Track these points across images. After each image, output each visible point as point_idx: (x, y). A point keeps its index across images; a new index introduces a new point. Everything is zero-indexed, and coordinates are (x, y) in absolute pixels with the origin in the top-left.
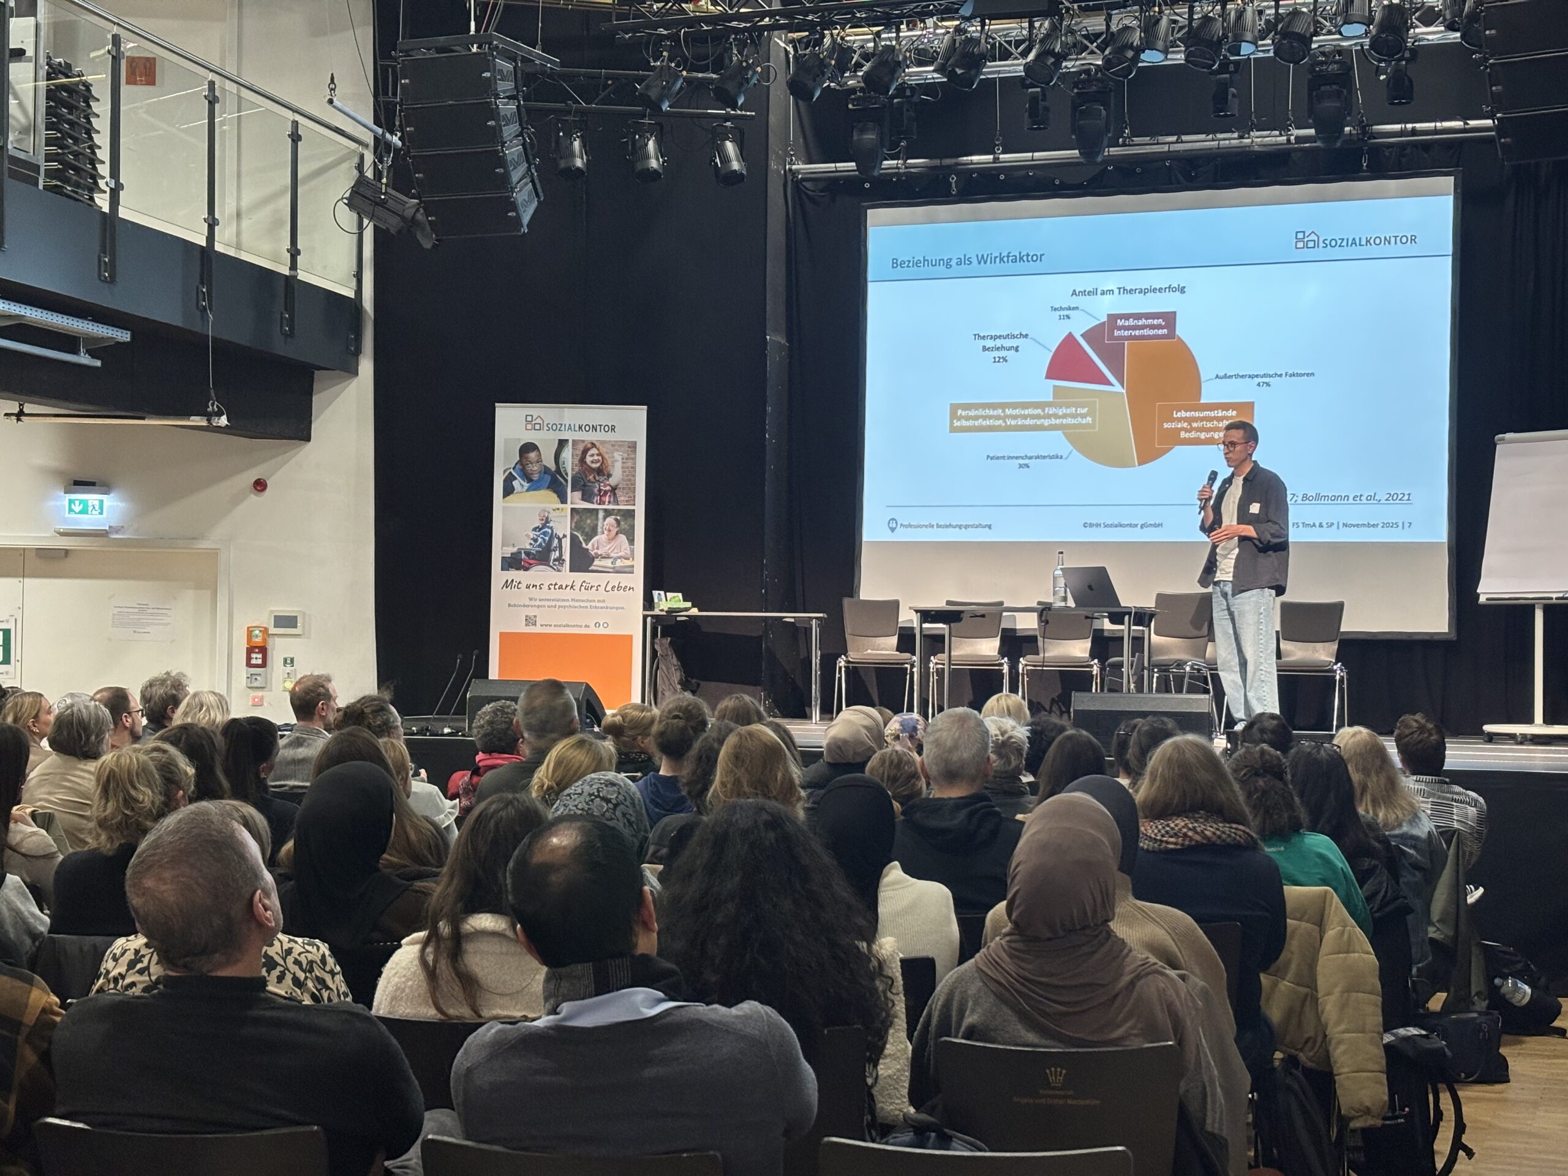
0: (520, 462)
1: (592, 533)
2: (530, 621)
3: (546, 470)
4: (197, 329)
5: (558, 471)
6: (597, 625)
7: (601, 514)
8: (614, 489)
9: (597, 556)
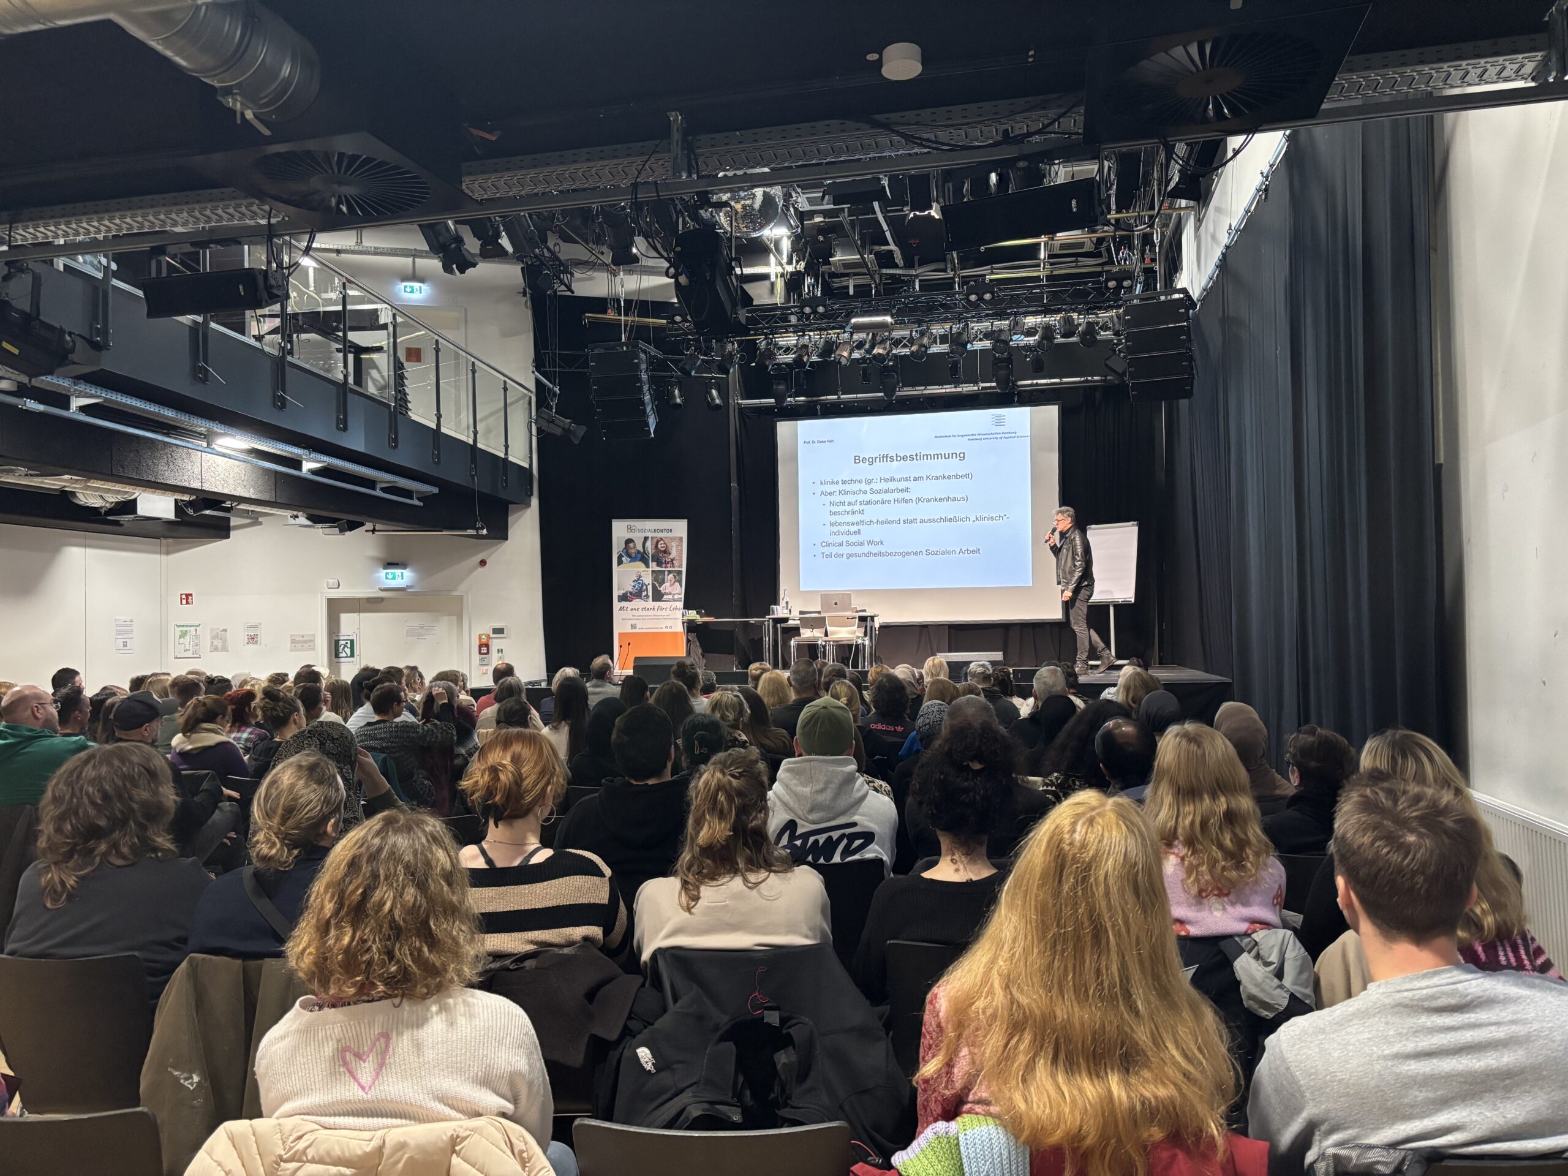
0: (625, 548)
1: (662, 582)
2: (633, 626)
3: (639, 552)
4: (471, 486)
5: (644, 552)
6: (666, 627)
7: (666, 573)
8: (672, 560)
9: (665, 593)
